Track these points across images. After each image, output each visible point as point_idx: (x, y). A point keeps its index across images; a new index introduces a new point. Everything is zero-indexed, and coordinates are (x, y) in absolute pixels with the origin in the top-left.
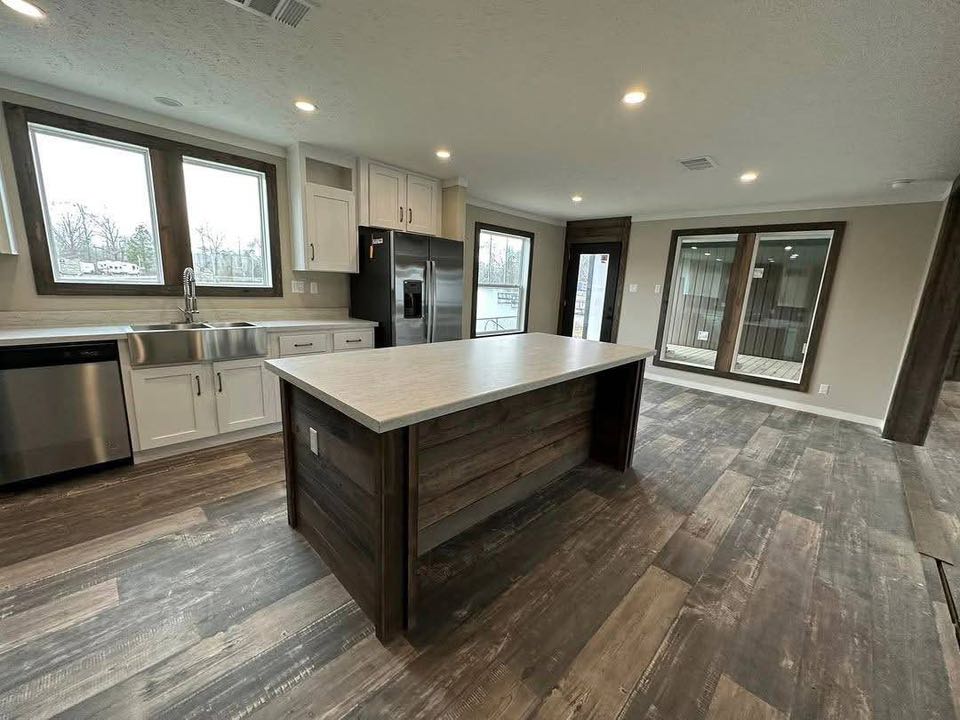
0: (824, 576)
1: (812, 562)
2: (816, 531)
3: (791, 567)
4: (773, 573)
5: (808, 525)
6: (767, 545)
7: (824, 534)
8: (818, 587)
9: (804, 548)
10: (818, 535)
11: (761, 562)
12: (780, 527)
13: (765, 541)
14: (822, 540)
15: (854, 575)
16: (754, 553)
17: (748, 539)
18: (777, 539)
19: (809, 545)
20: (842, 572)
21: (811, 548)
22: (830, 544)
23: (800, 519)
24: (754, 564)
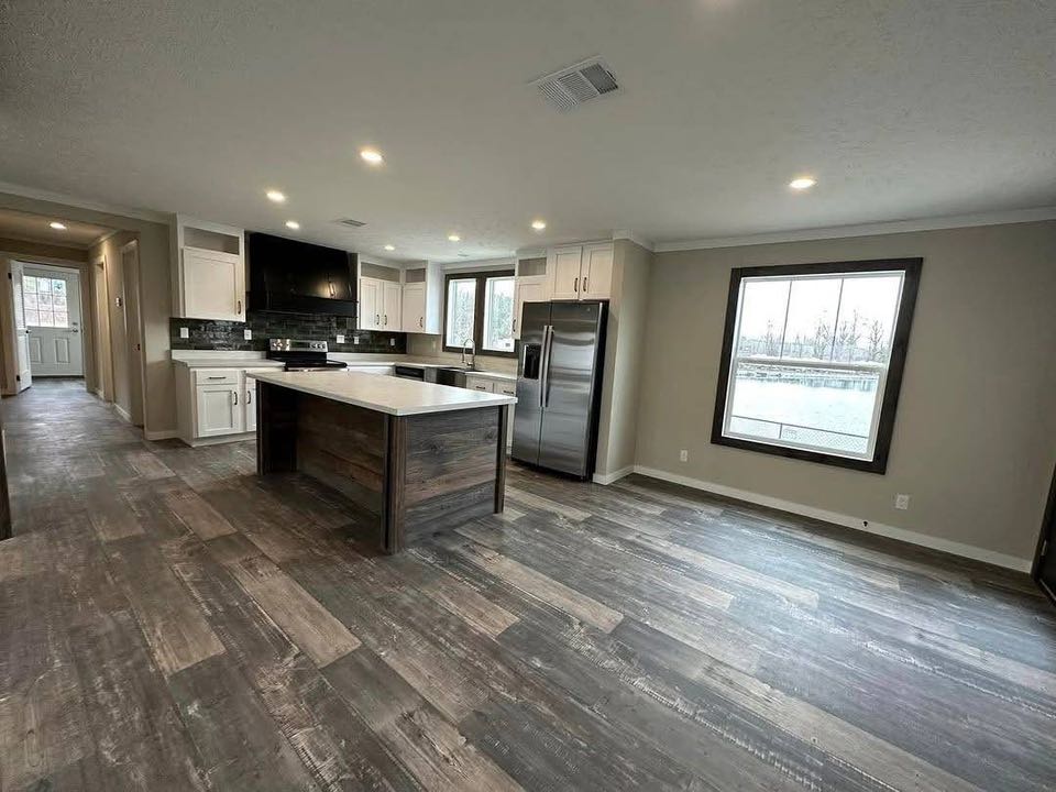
0: (123, 616)
1: (143, 619)
2: (167, 661)
3: (157, 600)
4: (167, 584)
5: (181, 659)
6: (195, 600)
7: (153, 662)
8: (123, 602)
9: (161, 624)
10: (158, 655)
11: (182, 583)
12: (205, 625)
13: (200, 599)
14: (150, 653)
15: (94, 642)
16: (195, 584)
17: (214, 590)
18: (194, 612)
19: (159, 633)
20: (108, 634)
21: (154, 631)
22: (137, 656)
23: (197, 658)
24: (186, 578)
